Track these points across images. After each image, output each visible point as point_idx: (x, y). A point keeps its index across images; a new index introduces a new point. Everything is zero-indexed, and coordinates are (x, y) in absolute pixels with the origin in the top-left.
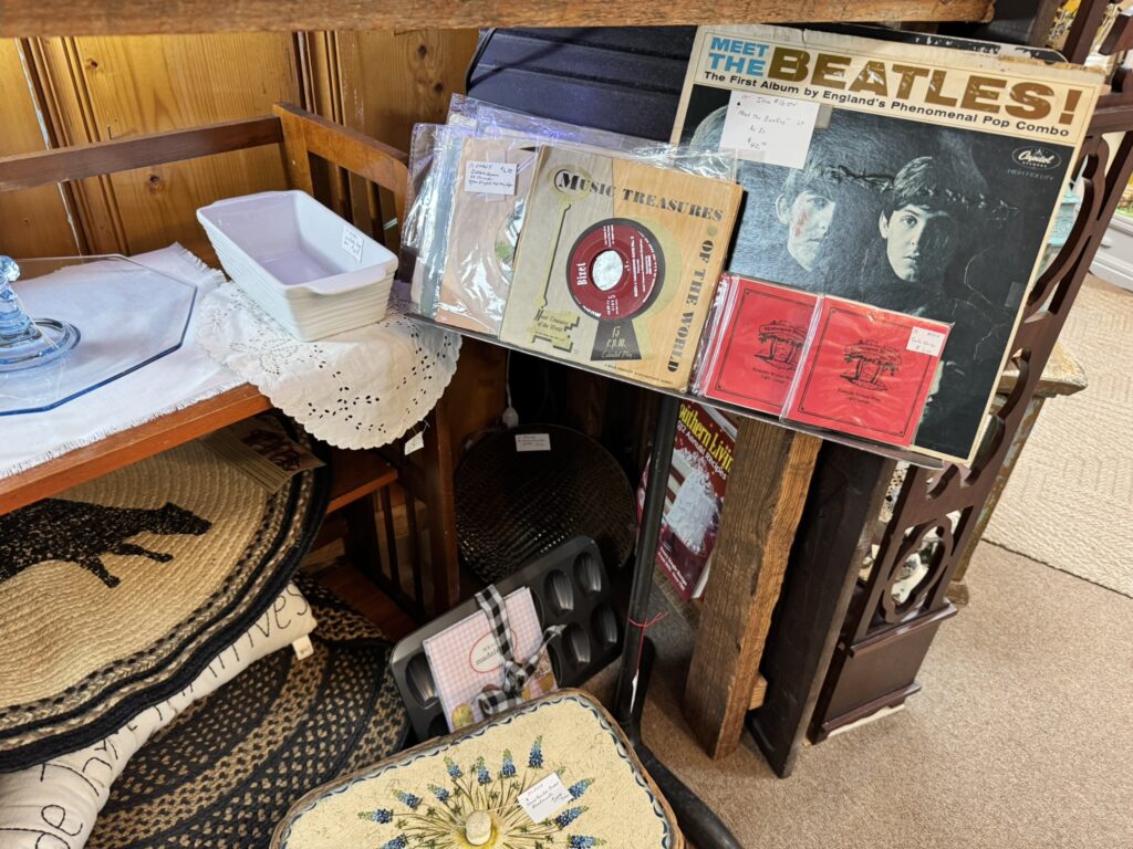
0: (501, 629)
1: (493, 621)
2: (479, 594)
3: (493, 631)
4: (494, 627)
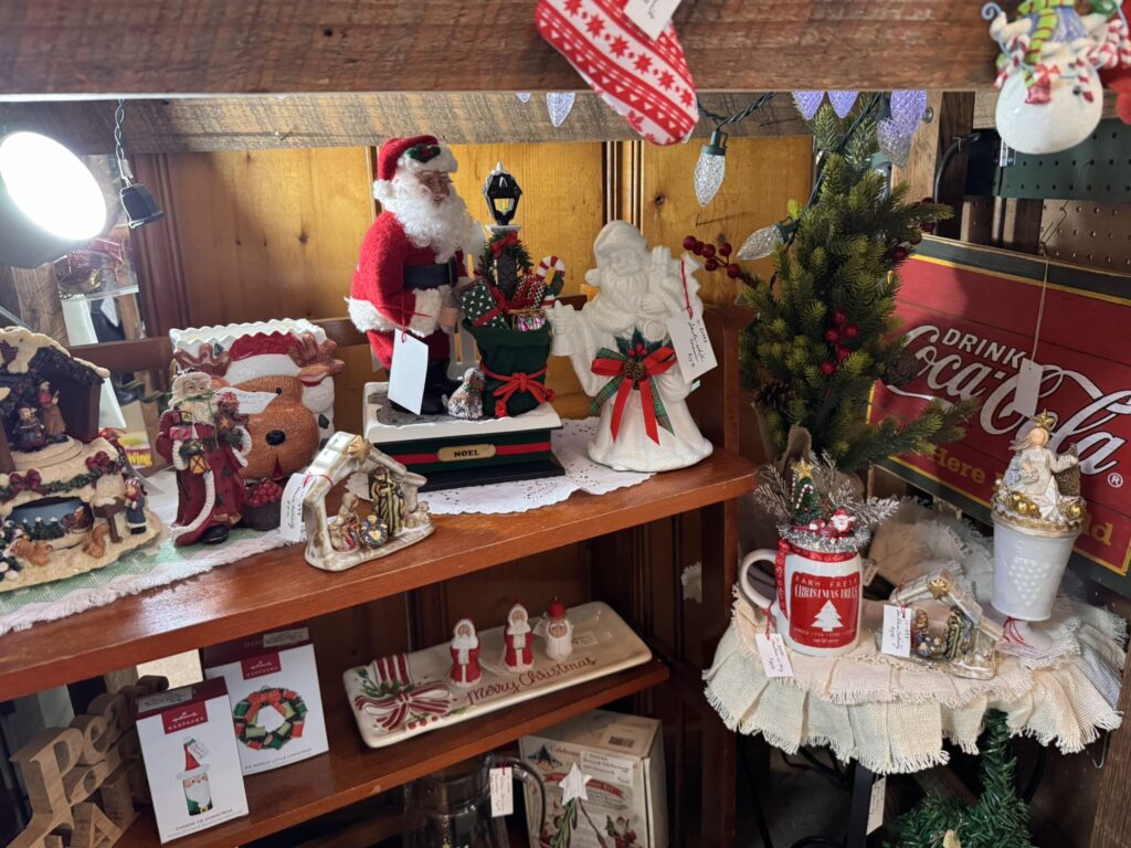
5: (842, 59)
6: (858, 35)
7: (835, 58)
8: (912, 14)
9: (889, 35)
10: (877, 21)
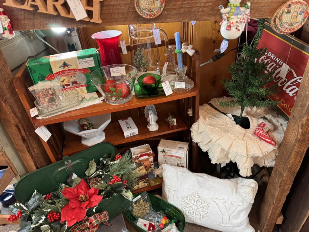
5: (189, 15)
6: (193, 10)
7: (188, 15)
8: (206, 4)
9: (201, 9)
10: (197, 6)
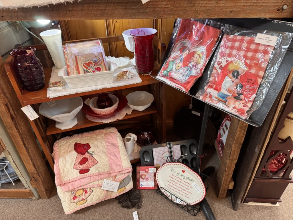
0: (171, 152)
1: (169, 150)
2: (168, 143)
3: (169, 152)
4: (169, 151)
6: (156, 10)
